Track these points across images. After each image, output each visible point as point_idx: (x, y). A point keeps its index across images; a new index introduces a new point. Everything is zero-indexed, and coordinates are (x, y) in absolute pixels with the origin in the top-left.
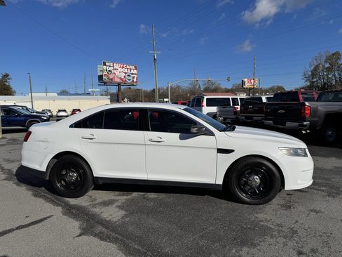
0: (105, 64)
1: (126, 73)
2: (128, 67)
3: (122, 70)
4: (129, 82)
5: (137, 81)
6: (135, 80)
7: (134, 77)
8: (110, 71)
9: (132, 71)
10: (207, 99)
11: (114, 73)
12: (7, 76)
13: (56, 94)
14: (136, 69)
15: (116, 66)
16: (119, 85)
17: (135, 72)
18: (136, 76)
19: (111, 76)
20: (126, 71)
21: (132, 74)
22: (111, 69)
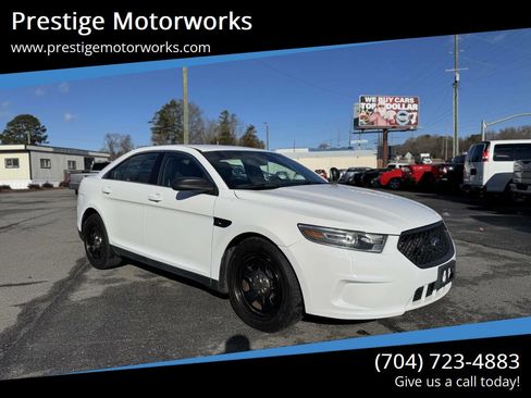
0: (363, 100)
1: (397, 111)
2: (402, 100)
3: (392, 106)
4: (404, 124)
5: (416, 124)
6: (413, 121)
7: (411, 117)
8: (370, 110)
9: (409, 107)
10: (496, 146)
11: (378, 113)
12: (251, 128)
13: (306, 150)
14: (416, 102)
15: (382, 101)
16: (385, 130)
17: (415, 107)
18: (415, 114)
19: (372, 118)
20: (398, 107)
21: (409, 111)
22: (373, 106)
